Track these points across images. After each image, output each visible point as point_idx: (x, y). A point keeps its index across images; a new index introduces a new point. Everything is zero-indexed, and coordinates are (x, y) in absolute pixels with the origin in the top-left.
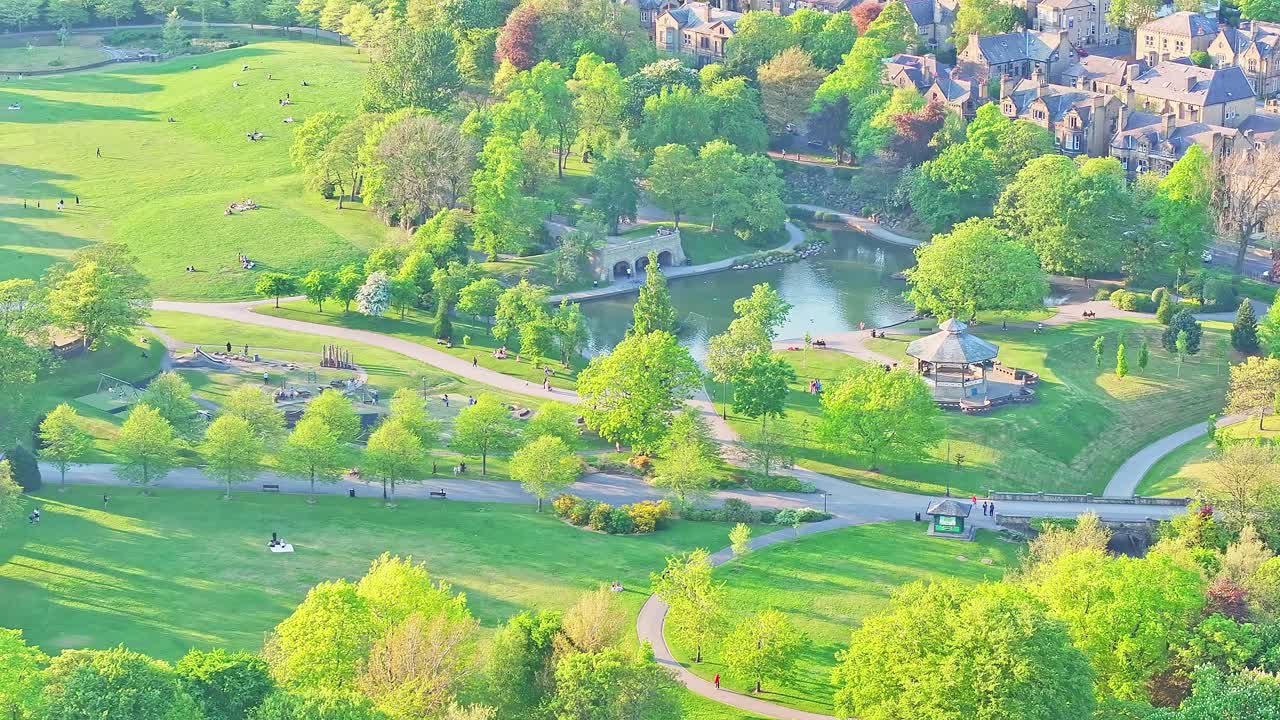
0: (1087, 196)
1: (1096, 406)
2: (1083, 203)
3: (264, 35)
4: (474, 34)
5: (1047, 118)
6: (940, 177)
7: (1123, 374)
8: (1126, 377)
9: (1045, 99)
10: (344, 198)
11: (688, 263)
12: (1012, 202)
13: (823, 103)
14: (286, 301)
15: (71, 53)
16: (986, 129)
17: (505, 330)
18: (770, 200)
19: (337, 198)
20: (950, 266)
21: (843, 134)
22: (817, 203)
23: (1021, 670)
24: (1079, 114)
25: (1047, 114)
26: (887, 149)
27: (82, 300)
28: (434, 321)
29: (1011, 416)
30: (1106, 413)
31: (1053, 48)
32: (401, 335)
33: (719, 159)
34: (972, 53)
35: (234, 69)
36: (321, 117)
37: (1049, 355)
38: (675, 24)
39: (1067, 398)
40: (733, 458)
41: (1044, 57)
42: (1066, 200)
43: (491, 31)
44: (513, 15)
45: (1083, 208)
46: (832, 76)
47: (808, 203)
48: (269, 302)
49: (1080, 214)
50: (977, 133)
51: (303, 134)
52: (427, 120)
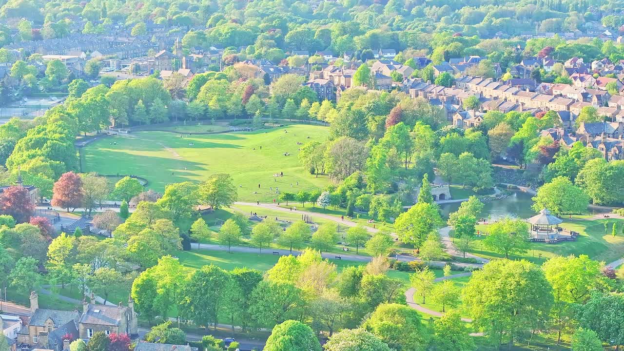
0: (610, 173)
1: (602, 245)
2: (608, 175)
3: (295, 123)
4: (377, 118)
5: (605, 150)
6: (555, 168)
7: (615, 235)
8: (616, 237)
9: (605, 143)
10: (318, 174)
11: (452, 199)
12: (582, 177)
13: (514, 143)
14: (291, 204)
15: (216, 128)
16: (576, 151)
17: (373, 212)
18: (486, 176)
19: (315, 174)
20: (550, 194)
21: (521, 155)
22: (509, 183)
23: (523, 282)
24: (617, 148)
25: (605, 149)
26: (536, 159)
27: (211, 191)
28: (346, 211)
29: (564, 244)
30: (606, 247)
31: (615, 129)
32: (331, 214)
33: (466, 159)
34: (581, 130)
35: (280, 133)
36: (311, 142)
37: (587, 228)
38: (461, 118)
39: (589, 241)
40: (451, 252)
41: (612, 132)
42: (601, 174)
43: (384, 117)
44: (393, 110)
45: (608, 177)
46: (518, 133)
47: (506, 182)
48: (284, 204)
49: (607, 179)
50: (573, 153)
51: (304, 149)
52: (352, 141)
